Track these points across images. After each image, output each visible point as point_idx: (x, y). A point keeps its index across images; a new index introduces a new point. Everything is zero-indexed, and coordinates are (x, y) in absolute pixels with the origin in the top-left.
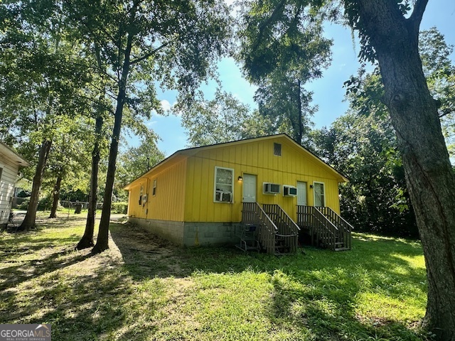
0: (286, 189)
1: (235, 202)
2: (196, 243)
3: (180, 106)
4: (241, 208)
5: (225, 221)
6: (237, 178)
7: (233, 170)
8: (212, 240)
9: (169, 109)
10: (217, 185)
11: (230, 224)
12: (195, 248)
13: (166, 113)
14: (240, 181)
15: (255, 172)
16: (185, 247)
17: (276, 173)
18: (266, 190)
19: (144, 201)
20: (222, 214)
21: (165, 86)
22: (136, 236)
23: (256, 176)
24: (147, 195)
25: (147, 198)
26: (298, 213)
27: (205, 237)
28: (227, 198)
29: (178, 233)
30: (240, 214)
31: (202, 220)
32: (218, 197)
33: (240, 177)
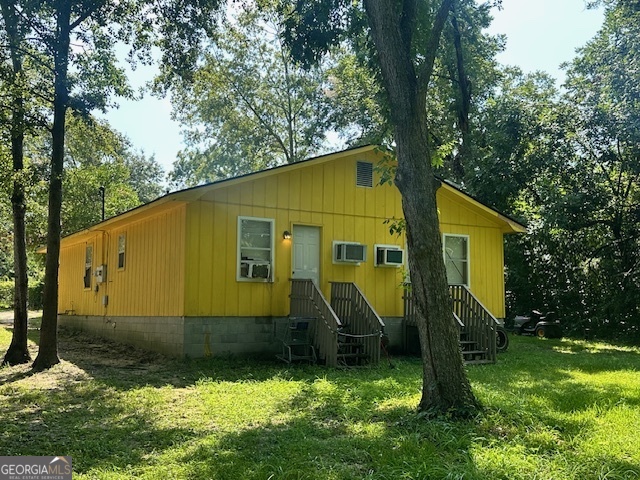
0: (380, 252)
1: (277, 279)
2: (206, 352)
3: (166, 81)
4: (288, 291)
5: (259, 314)
6: (280, 236)
7: (273, 221)
8: (235, 348)
9: (144, 86)
10: (242, 250)
11: (269, 318)
12: (203, 359)
13: (136, 94)
14: (287, 240)
15: (317, 222)
16: (187, 359)
17: (360, 221)
18: (339, 256)
19: (96, 280)
20: (254, 301)
21: (135, 57)
22: (91, 349)
23: (320, 228)
24: (105, 266)
25: (105, 273)
26: (404, 298)
27: (223, 342)
28: (262, 272)
29: (173, 336)
30: (288, 301)
31: (216, 312)
32: (244, 272)
33: (286, 233)
